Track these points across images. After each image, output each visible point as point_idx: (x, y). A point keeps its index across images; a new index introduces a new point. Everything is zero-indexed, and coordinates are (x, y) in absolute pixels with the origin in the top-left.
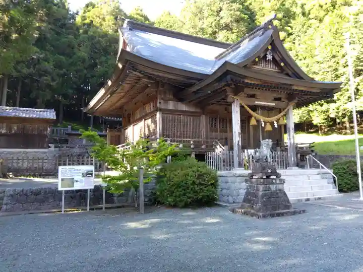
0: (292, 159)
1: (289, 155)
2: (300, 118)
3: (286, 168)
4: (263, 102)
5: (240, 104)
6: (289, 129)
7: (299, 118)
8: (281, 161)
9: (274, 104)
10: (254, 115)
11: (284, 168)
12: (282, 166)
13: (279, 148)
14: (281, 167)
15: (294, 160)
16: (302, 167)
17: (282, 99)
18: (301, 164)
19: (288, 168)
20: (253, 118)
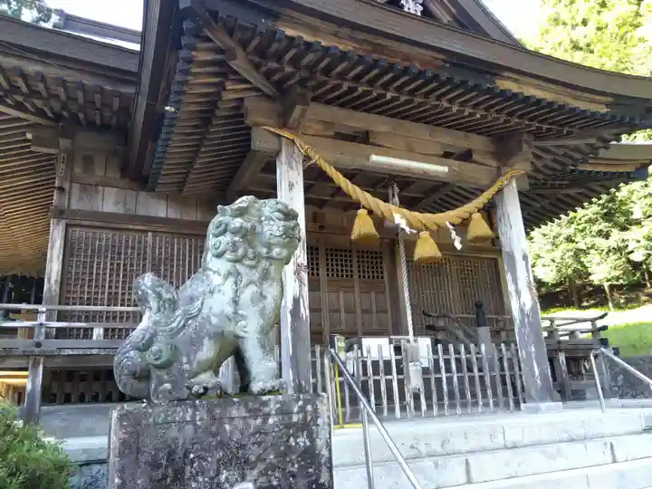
0: (535, 370)
1: (523, 354)
2: (559, 271)
3: (517, 404)
4: (401, 158)
5: (307, 158)
6: (511, 256)
7: (555, 270)
8: (493, 378)
9: (446, 169)
10: (363, 202)
11: (507, 405)
12: (501, 399)
13: (484, 332)
14: (496, 404)
15: (542, 372)
16: (578, 396)
17: (475, 157)
18: (575, 385)
19: (522, 405)
20: (362, 212)
